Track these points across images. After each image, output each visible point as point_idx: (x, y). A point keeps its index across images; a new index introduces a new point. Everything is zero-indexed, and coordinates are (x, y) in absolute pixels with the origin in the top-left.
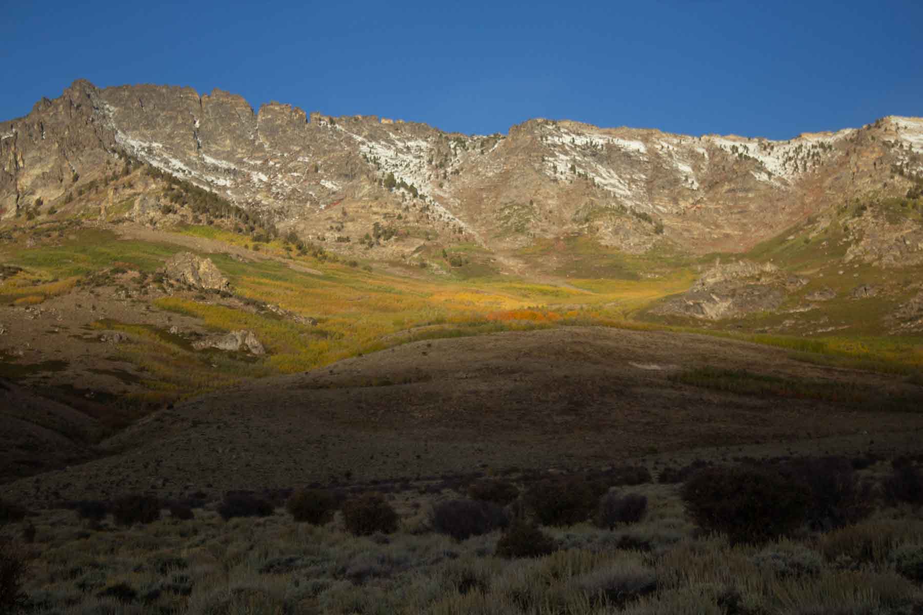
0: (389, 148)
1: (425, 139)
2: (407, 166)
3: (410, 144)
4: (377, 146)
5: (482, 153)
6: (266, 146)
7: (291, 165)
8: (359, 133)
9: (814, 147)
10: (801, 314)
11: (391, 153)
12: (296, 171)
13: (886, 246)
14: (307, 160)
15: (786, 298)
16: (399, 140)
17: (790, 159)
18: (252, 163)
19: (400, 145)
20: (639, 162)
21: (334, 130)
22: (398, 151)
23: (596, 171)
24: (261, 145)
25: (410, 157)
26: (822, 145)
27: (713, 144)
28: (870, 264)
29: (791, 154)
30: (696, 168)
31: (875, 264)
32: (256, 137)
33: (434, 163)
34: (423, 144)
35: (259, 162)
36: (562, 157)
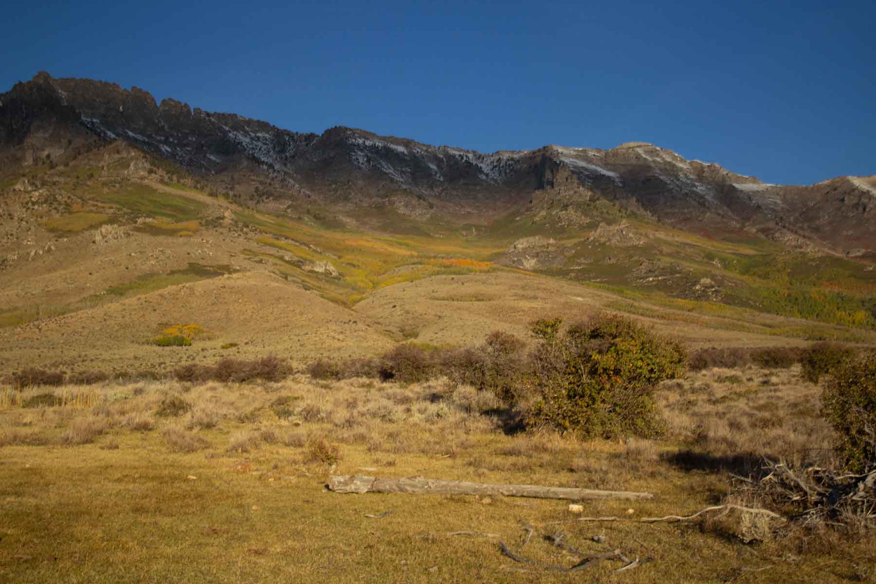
0: (246, 136)
1: (268, 133)
2: (260, 149)
3: (259, 135)
4: (238, 134)
5: (307, 145)
6: (166, 127)
7: (185, 142)
8: (226, 125)
9: (508, 160)
10: (578, 270)
11: (248, 140)
12: (188, 146)
13: (611, 234)
14: (194, 139)
15: (566, 260)
16: (251, 131)
17: (496, 167)
18: (158, 138)
19: (253, 135)
20: (405, 160)
21: (210, 121)
22: (252, 139)
23: (380, 164)
24: (163, 127)
25: (260, 144)
26: (512, 159)
27: (447, 152)
28: (605, 243)
29: (495, 164)
30: (438, 167)
31: (608, 244)
32: (159, 121)
33: (276, 149)
34: (267, 136)
35: (163, 138)
36: (359, 153)
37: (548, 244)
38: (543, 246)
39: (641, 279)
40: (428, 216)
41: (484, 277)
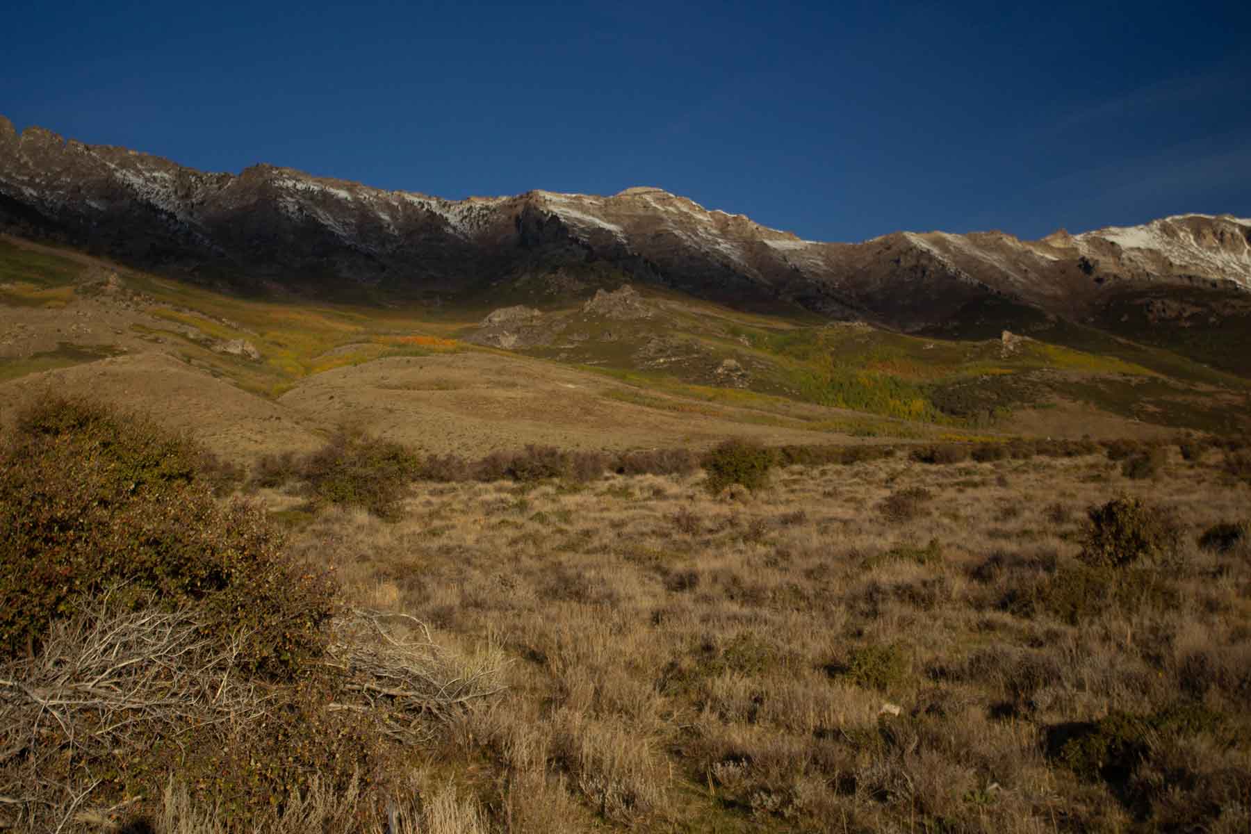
0: (138, 177)
1: (167, 172)
2: (157, 194)
3: (156, 174)
4: (128, 174)
5: (220, 188)
6: (31, 164)
7: (55, 183)
8: (112, 161)
9: (481, 209)
10: (572, 349)
11: (141, 181)
12: (61, 189)
13: (612, 303)
14: (69, 180)
15: (555, 337)
16: (145, 170)
17: (466, 217)
18: (20, 178)
19: (148, 175)
20: (348, 208)
21: (89, 155)
22: (147, 180)
23: (316, 213)
24: (26, 163)
25: (157, 187)
26: (487, 208)
27: (403, 198)
28: (603, 315)
29: (465, 213)
30: (392, 217)
31: (607, 316)
32: (21, 156)
33: (179, 193)
34: (166, 176)
35: (26, 178)
36: (289, 199)
37: (533, 317)
38: (526, 319)
39: (648, 360)
40: (379, 281)
41: (448, 358)
